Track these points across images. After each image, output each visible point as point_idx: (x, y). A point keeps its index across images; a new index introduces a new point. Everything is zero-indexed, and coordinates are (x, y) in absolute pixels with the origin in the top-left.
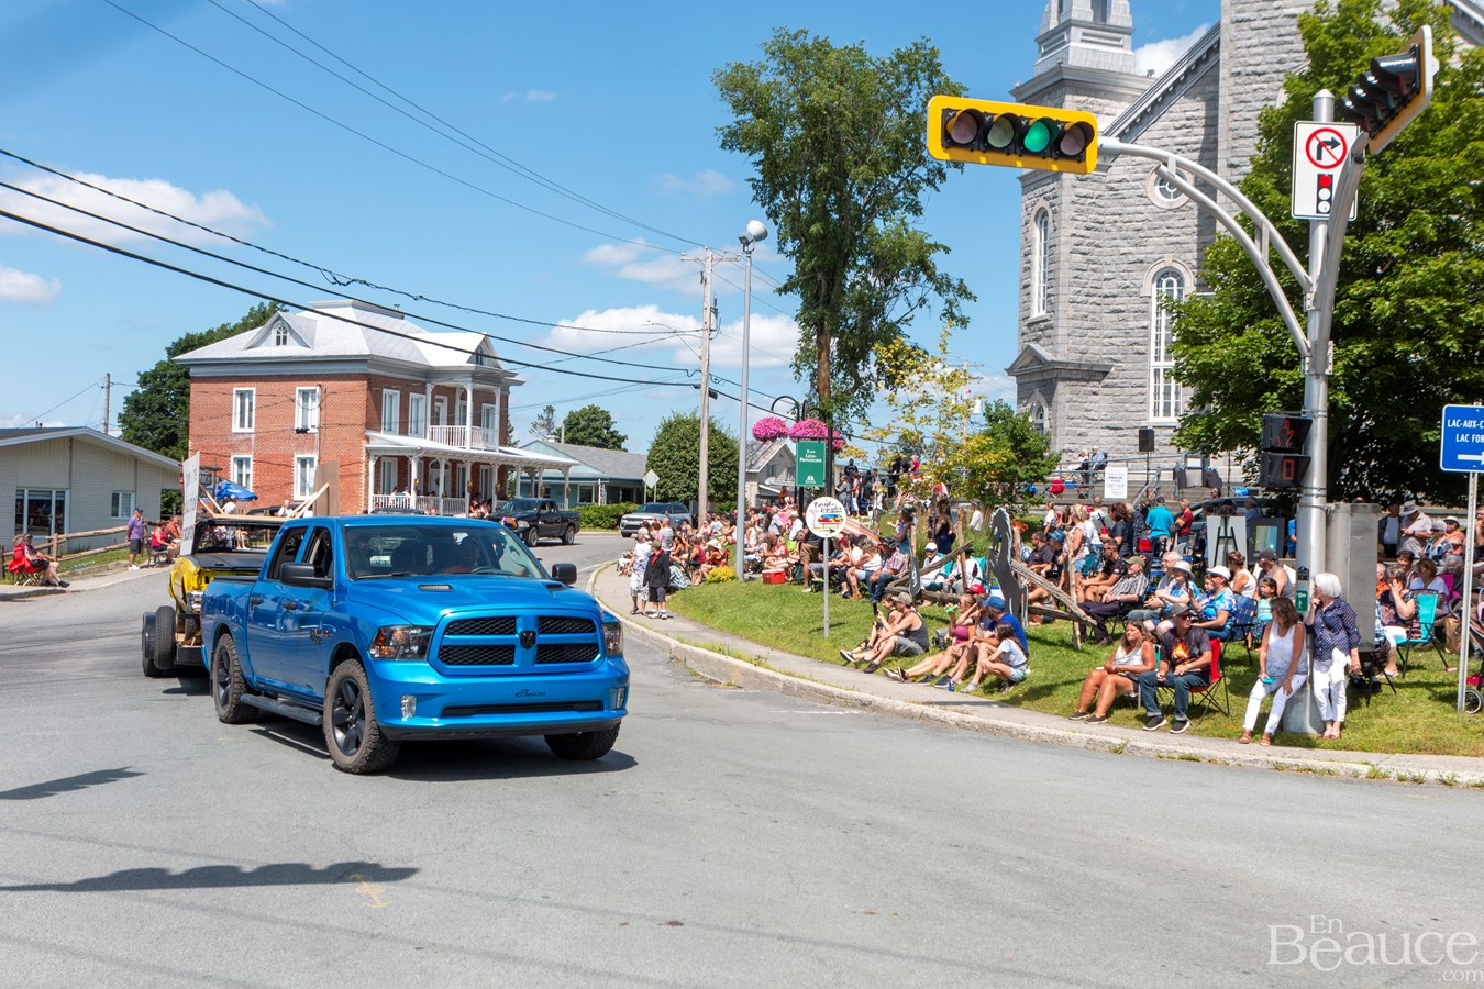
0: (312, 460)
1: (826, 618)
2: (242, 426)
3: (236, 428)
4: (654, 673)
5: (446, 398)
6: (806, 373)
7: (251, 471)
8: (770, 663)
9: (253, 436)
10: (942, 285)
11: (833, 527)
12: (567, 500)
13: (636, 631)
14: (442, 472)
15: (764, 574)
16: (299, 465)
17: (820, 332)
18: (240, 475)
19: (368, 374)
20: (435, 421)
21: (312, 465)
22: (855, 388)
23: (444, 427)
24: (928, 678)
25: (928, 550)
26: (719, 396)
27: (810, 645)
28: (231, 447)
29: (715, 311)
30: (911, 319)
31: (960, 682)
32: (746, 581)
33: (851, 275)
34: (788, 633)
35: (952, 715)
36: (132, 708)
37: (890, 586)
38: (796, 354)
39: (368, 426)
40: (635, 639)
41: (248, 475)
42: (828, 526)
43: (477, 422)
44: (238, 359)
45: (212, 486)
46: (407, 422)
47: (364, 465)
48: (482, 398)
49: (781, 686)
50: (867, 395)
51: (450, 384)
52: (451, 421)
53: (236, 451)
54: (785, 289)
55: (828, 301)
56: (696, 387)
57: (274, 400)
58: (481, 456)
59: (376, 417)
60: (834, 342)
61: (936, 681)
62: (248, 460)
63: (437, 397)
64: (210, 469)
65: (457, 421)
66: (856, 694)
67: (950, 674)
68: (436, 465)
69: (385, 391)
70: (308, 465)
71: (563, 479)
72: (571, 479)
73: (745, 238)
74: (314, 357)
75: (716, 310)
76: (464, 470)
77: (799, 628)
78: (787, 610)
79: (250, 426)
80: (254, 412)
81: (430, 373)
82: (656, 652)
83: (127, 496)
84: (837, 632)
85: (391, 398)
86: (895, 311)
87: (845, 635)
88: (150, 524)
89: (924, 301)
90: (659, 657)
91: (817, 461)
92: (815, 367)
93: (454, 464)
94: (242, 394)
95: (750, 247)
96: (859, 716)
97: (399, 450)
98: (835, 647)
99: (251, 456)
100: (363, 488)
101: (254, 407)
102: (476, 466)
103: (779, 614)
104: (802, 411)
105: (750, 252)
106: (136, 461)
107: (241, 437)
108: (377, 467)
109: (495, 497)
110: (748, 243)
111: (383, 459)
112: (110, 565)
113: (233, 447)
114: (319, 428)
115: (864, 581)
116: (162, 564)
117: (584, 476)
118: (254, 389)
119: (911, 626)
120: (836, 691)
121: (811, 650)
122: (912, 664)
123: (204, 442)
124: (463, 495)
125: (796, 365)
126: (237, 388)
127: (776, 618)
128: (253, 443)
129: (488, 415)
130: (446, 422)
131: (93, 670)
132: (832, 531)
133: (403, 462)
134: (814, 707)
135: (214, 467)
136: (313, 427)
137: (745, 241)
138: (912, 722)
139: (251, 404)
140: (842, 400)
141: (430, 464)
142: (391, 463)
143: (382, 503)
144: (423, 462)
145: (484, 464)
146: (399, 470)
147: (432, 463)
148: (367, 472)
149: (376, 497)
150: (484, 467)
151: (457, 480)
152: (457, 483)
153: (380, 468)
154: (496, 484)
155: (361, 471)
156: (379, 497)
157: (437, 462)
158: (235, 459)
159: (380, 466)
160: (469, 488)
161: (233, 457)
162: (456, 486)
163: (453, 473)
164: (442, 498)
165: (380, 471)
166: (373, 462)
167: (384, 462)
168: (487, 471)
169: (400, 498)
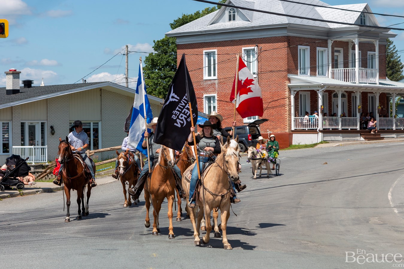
2: (210, 75)
3: (206, 77)
5: (341, 49)
7: (216, 104)
9: (216, 82)
14: (340, 100)
18: (210, 107)
19: (287, 37)
20: (335, 65)
23: (341, 69)
28: (203, 89)
39: (289, 71)
41: (214, 107)
43: (364, 64)
44: (205, 31)
46: (316, 67)
47: (287, 98)
48: (365, 48)
51: (344, 39)
52: (346, 65)
53: (207, 92)
57: (228, 57)
58: (366, 88)
59: (294, 65)
62: (214, 97)
63: (336, 49)
65: (350, 65)
68: (336, 96)
69: (299, 47)
74: (252, 27)
76: (356, 97)
79: (214, 75)
80: (216, 65)
81: (330, 33)
85: (304, 52)
93: (349, 94)
94: (209, 55)
97: (310, 86)
99: (216, 95)
100: (287, 113)
101: (216, 62)
102: (365, 95)
107: (209, 83)
108: (296, 98)
111: (300, 93)
113: (205, 90)
114: (258, 74)
118: (216, 50)
124: (356, 116)
126: (205, 51)
128: (217, 86)
129: (372, 59)
130: (342, 65)
131: (78, 233)
133: (313, 94)
136: (254, 73)
139: (214, 60)
141: (331, 95)
142: (306, 95)
143: (300, 122)
144: (327, 93)
145: (370, 93)
146: (311, 99)
147: (333, 94)
148: (290, 102)
149: (296, 118)
150: (369, 95)
151: (351, 104)
152: (351, 107)
153: (298, 99)
154: (378, 107)
155: (286, 102)
156: (298, 119)
157: (337, 93)
158: (206, 97)
159: (298, 97)
160: (359, 109)
161: (205, 95)
162: (351, 109)
163: (348, 100)
164: (341, 117)
165: (298, 101)
166: (293, 95)
167: (301, 95)
168: (372, 97)
169: (312, 118)
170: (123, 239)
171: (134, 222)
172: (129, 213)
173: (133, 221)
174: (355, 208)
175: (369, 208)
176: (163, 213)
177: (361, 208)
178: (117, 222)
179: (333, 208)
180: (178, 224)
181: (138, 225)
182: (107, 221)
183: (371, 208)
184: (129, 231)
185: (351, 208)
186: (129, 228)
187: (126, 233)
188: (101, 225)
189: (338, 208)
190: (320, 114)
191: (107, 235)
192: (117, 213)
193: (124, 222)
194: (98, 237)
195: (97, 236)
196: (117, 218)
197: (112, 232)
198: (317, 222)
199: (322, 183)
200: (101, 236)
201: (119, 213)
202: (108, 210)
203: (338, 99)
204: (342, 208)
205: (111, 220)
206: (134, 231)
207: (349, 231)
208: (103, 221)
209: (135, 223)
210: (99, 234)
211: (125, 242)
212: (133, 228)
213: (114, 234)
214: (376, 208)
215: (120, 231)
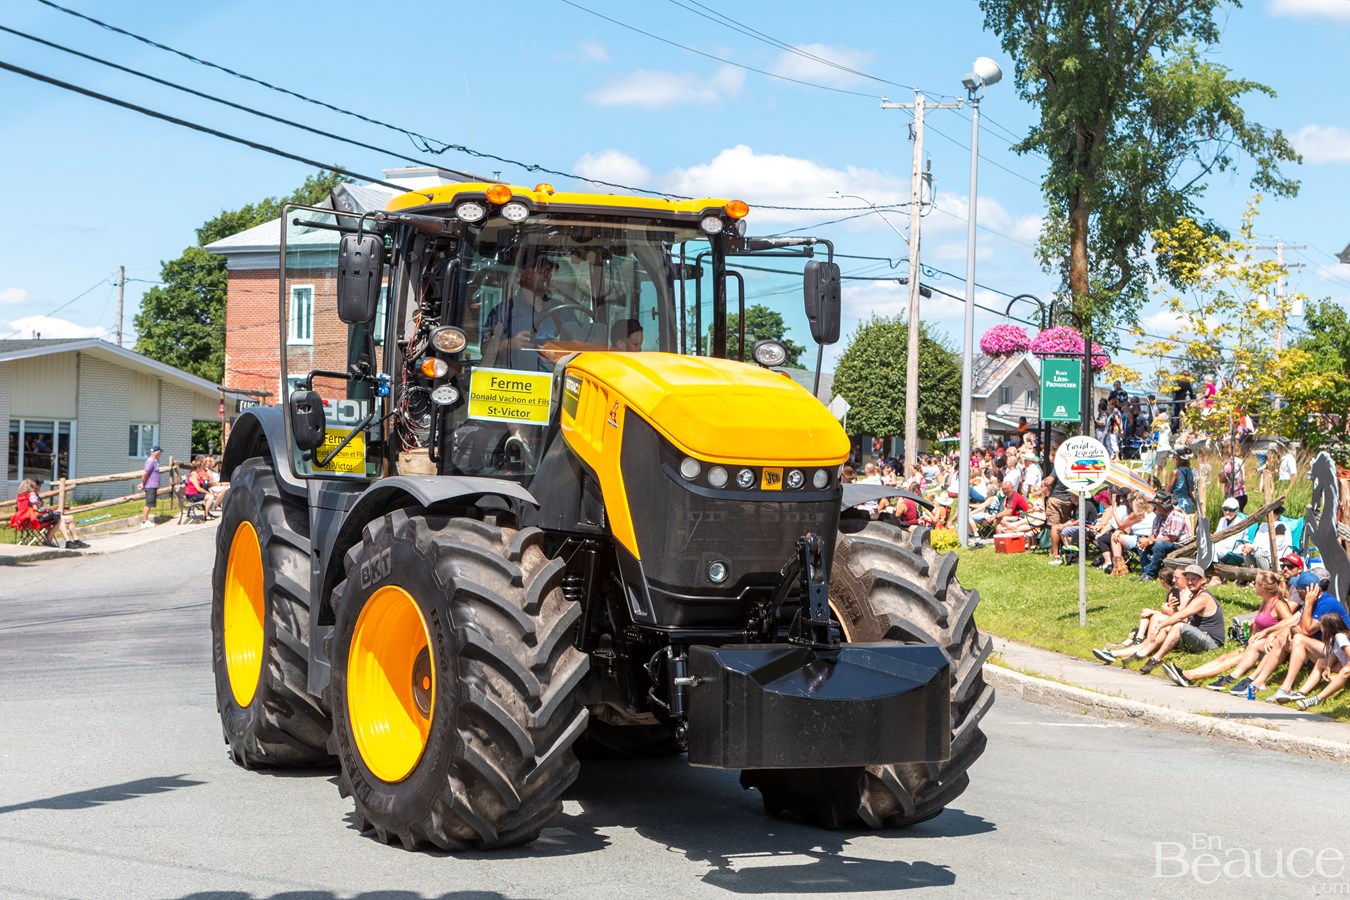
1: (1082, 600)
2: (300, 335)
3: (292, 339)
6: (1056, 261)
8: (1007, 660)
9: (311, 350)
10: (1251, 139)
11: (1092, 477)
15: (997, 541)
17: (1074, 206)
22: (1124, 282)
24: (1222, 680)
25: (1226, 509)
26: (934, 293)
27: (1060, 636)
29: (929, 178)
30: (1203, 188)
31: (1263, 687)
32: (972, 549)
33: (1121, 126)
34: (1029, 619)
35: (1253, 731)
36: (189, 703)
37: (1171, 558)
38: (1042, 237)
42: (1085, 476)
49: (1020, 689)
50: (1139, 290)
54: (1027, 146)
55: (1085, 163)
56: (902, 282)
60: (1093, 220)
61: (1232, 686)
64: (258, 394)
66: (1122, 702)
67: (1251, 677)
73: (971, 81)
75: (929, 175)
77: (1045, 613)
78: (1028, 589)
79: (308, 336)
80: (312, 318)
83: (149, 430)
84: (1097, 618)
86: (1181, 174)
87: (1108, 623)
88: (182, 466)
89: (1226, 161)
91: (1070, 385)
92: (1068, 254)
94: (299, 293)
95: (978, 94)
96: (1127, 730)
98: (1094, 639)
101: (312, 311)
103: (1017, 594)
104: (1049, 316)
105: (978, 101)
106: (160, 382)
110: (975, 89)
112: (132, 520)
115: (1135, 550)
118: (312, 287)
119: (1202, 611)
120: (1096, 697)
121: (1062, 643)
122: (1199, 663)
123: (245, 357)
125: (1043, 252)
126: (292, 285)
127: (1014, 599)
128: (311, 358)
132: (1090, 482)
134: (1066, 717)
135: (262, 391)
137: (971, 86)
138: (1198, 739)
139: (309, 307)
140: (1103, 301)
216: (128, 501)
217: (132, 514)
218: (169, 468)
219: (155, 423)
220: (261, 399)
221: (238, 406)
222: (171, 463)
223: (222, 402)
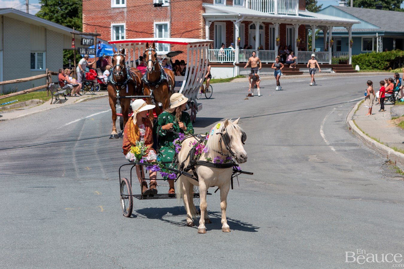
0: (166, 25)
2: (118, 2)
3: (114, 5)
4: (371, 172)
7: (125, 34)
9: (125, 10)
12: (350, 50)
13: (370, 143)
14: (257, 32)
16: (157, 30)
18: (118, 38)
21: (166, 30)
28: (110, 18)
40: (367, 149)
45: (94, 47)
47: (202, 29)
53: (114, 21)
58: (286, 19)
62: (122, 27)
64: (92, 35)
68: (253, 27)
70: (163, 30)
71: (347, 33)
72: (353, 33)
76: (274, 29)
79: (123, 3)
82: (378, 157)
83: (41, 55)
88: (53, 74)
90: (378, 161)
93: (267, 26)
97: (227, 16)
102: (283, 27)
106: (45, 30)
107: (118, 11)
108: (211, 29)
109: (296, 49)
111: (215, 24)
112: (28, 102)
113: (112, 18)
114: (170, 3)
116: (61, 102)
117: (364, 31)
123: (93, 15)
124: (274, 49)
128: (125, 15)
133: (230, 25)
135: (94, 33)
136: (166, 1)
141: (248, 26)
142: (221, 26)
143: (215, 55)
144: (244, 24)
145: (288, 24)
146: (227, 31)
147: (249, 26)
148: (204, 33)
149: (211, 51)
150: (288, 27)
151: (268, 37)
152: (269, 39)
153: (213, 30)
154: (297, 40)
155: (200, 33)
156: (213, 51)
157: (254, 24)
158: (114, 26)
159: (213, 28)
160: (277, 42)
161: (112, 25)
162: (268, 41)
163: (265, 32)
164: (258, 50)
165: (213, 32)
166: (208, 25)
167: (216, 26)
168: (291, 29)
169: (227, 51)
170: (56, 176)
171: (60, 158)
172: (52, 150)
173: (58, 157)
174: (289, 145)
175: (304, 146)
176: (89, 149)
177: (295, 145)
178: (42, 158)
179: (267, 145)
180: (108, 161)
181: (66, 162)
182: (31, 157)
183: (306, 145)
184: (59, 168)
185: (286, 146)
186: (57, 165)
187: (57, 170)
188: (26, 162)
189: (271, 145)
190: (236, 46)
191: (37, 172)
192: (39, 149)
193: (50, 159)
194: (28, 174)
195: (26, 173)
196: (41, 154)
197: (41, 169)
198: (254, 160)
199: (248, 120)
200: (31, 173)
201: (40, 149)
202: (29, 145)
203: (255, 31)
204: (275, 145)
205: (35, 157)
206: (64, 168)
207: (291, 169)
208: (27, 157)
209: (62, 160)
210: (28, 171)
211: (59, 179)
212: (61, 165)
213: (44, 171)
214: (311, 145)
215: (50, 169)
216: (26, 93)
217: (28, 100)
218: (46, 75)
219: (44, 51)
220: (94, 38)
221: (82, 41)
222: (47, 72)
223: (73, 40)
